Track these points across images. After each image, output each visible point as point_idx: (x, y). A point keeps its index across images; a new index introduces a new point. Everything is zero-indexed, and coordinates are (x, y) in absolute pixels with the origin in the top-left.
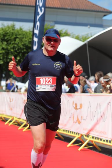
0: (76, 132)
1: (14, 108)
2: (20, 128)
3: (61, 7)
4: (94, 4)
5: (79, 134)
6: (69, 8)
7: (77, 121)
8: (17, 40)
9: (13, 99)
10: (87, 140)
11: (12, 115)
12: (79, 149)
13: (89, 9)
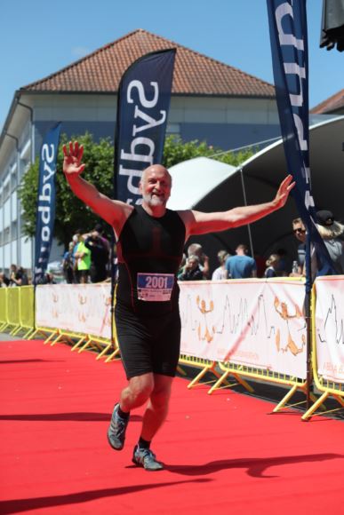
0: (205, 358)
1: (88, 316)
2: (100, 356)
3: (192, 91)
4: (263, 83)
5: (209, 362)
6: (211, 92)
7: (206, 335)
8: (96, 169)
9: (86, 298)
10: (224, 372)
11: (85, 332)
12: (210, 392)
13: (253, 93)
